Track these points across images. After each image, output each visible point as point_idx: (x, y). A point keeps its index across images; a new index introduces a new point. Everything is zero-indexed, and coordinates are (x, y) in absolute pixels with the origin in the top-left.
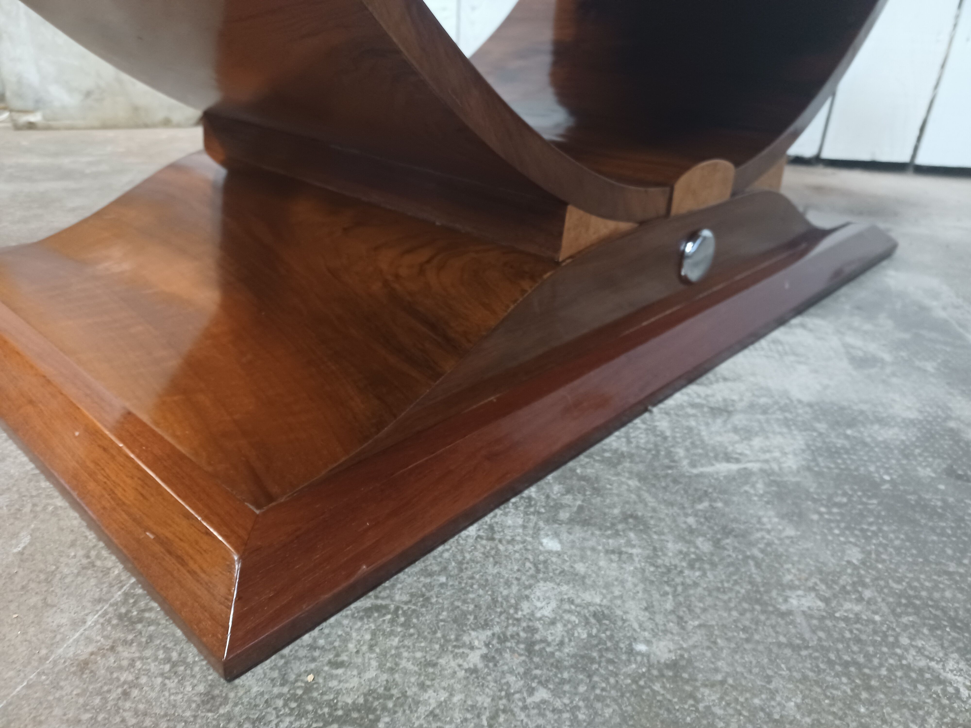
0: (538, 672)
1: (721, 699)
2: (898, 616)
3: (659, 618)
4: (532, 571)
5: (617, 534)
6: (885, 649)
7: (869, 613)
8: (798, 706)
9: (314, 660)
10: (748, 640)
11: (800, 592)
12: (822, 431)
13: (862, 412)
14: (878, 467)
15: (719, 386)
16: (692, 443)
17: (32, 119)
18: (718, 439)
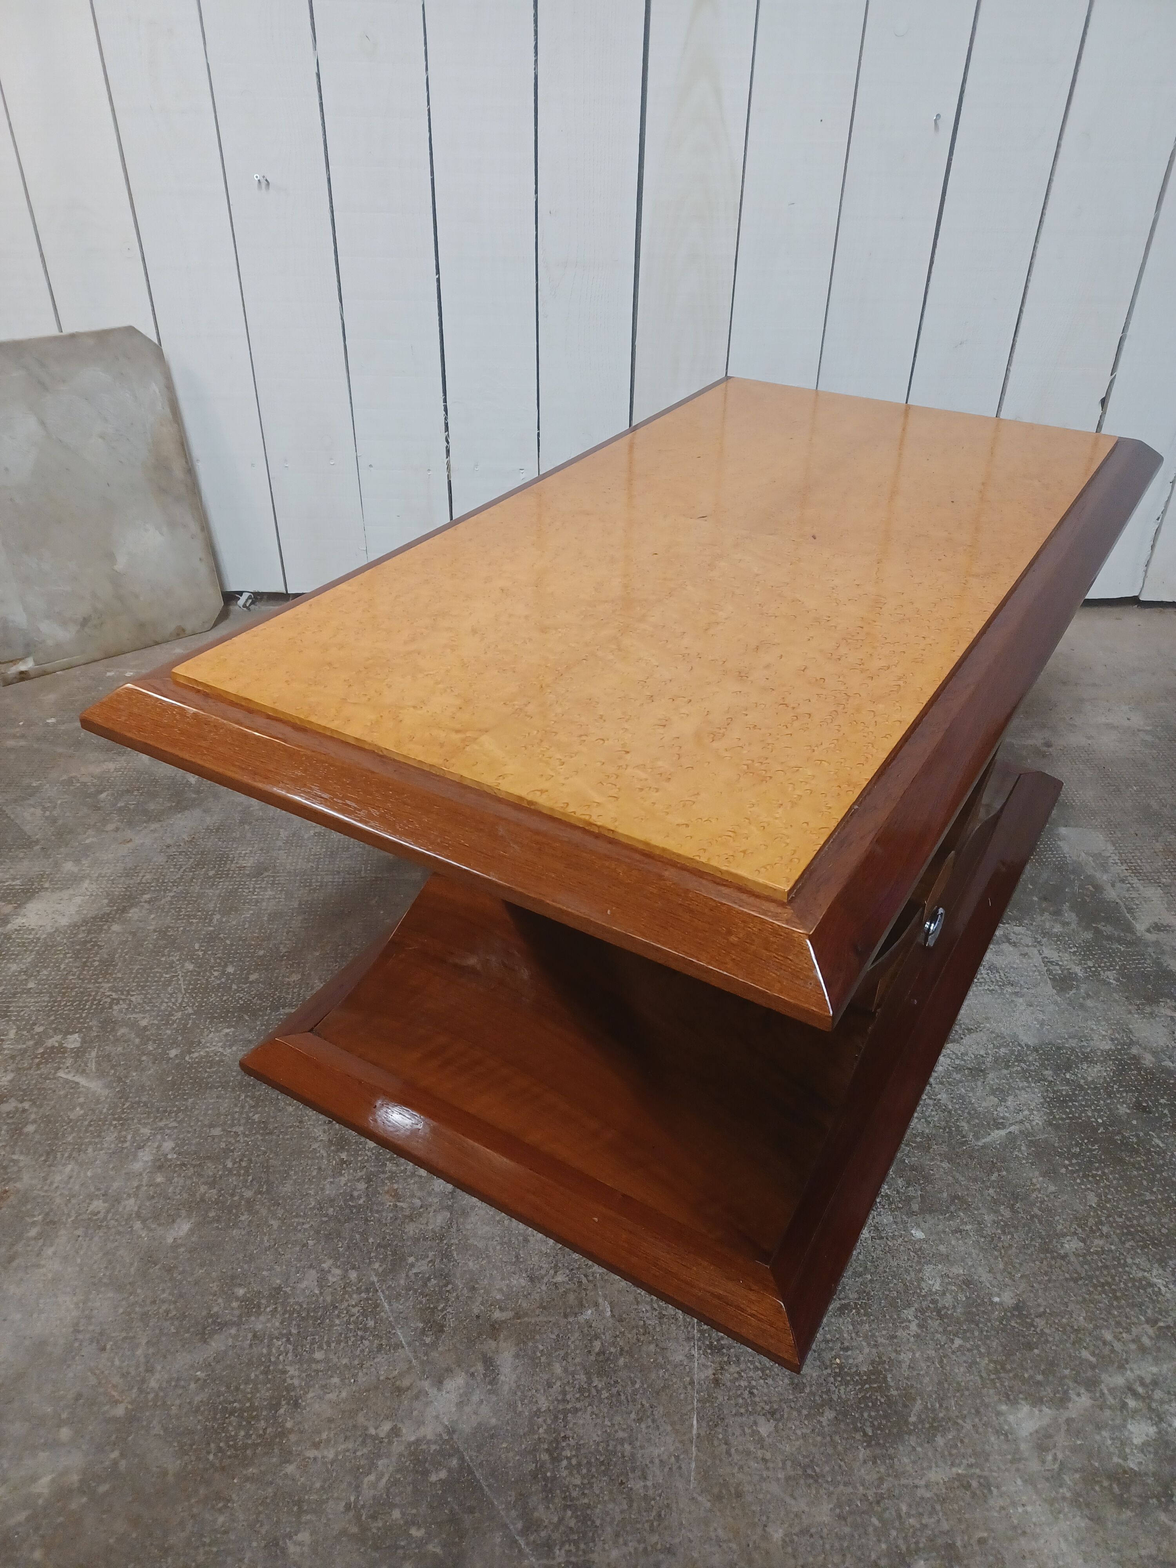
0: (949, 1328)
1: (1047, 1323)
2: (1123, 1243)
3: (999, 1276)
4: (916, 1259)
5: (952, 1217)
6: (1120, 1270)
7: (1108, 1245)
8: (1085, 1319)
9: (832, 1349)
10: (1049, 1281)
11: (1068, 1238)
12: (1050, 1079)
13: (1073, 1049)
14: (1093, 1111)
15: (967, 1040)
16: (969, 1113)
17: (22, 667)
18: (984, 1104)
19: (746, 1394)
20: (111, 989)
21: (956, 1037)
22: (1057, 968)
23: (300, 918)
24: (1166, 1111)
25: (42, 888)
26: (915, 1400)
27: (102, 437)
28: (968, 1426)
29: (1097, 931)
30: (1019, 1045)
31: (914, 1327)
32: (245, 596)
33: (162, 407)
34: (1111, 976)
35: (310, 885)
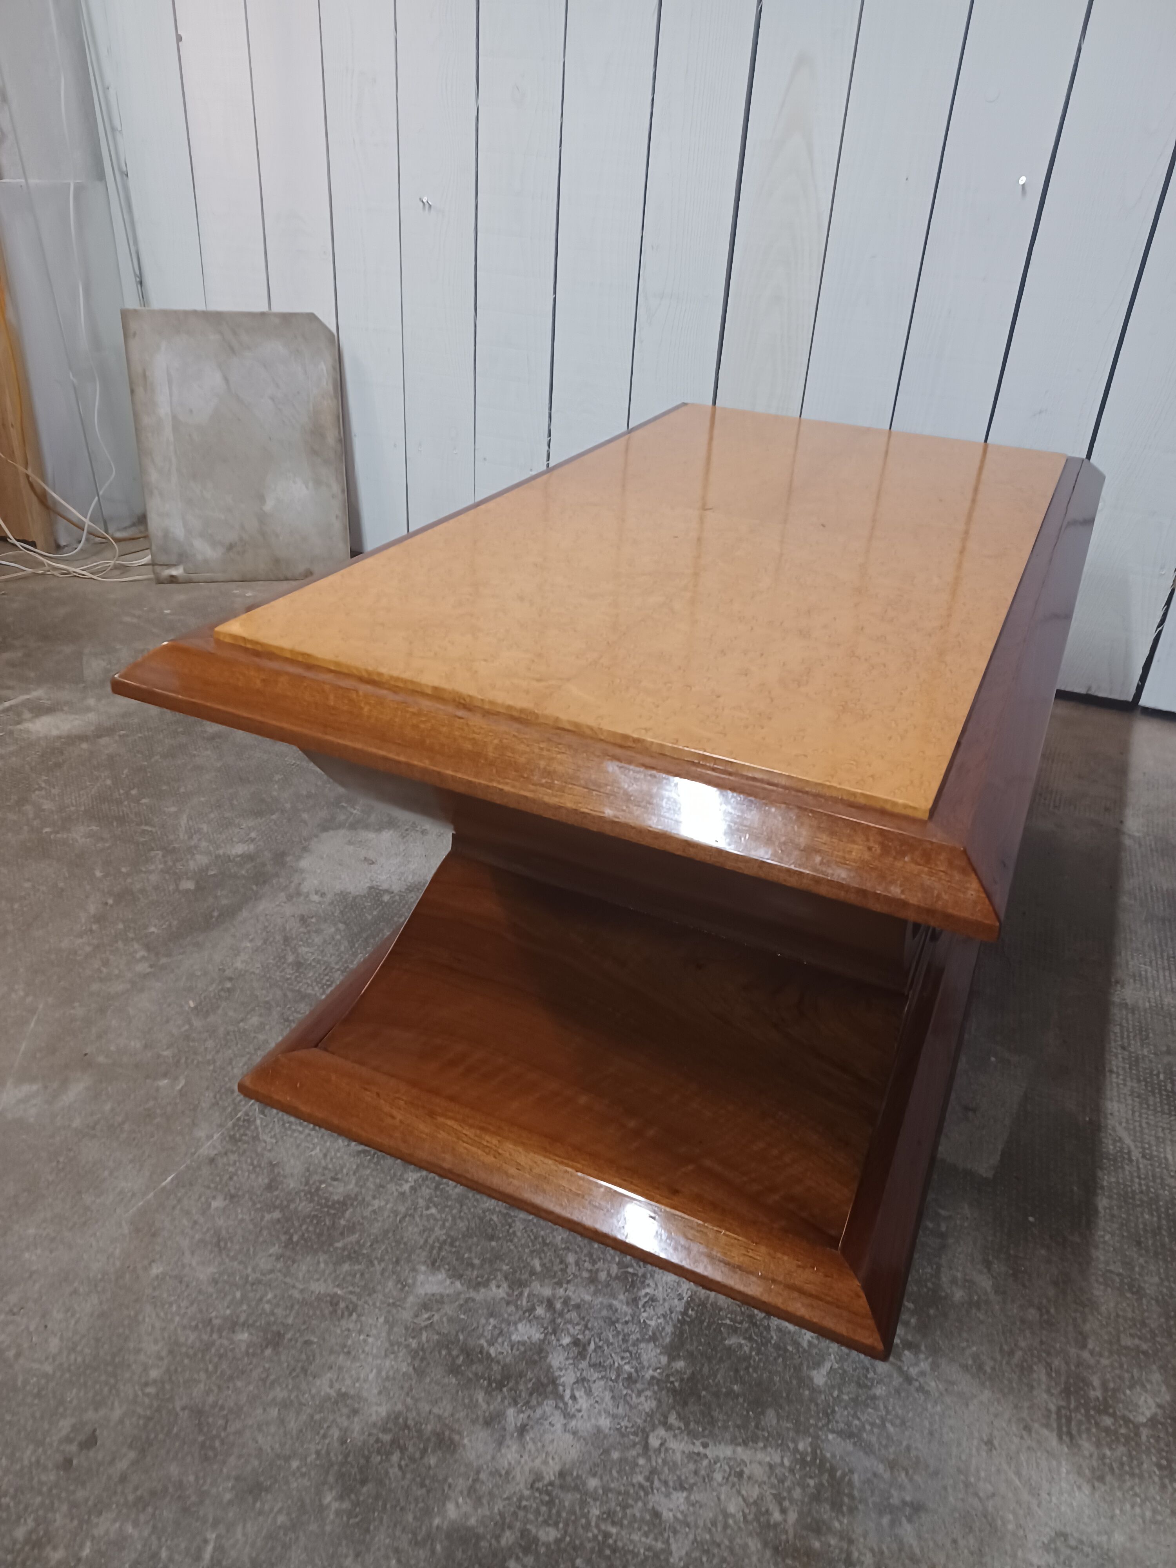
17: (174, 572)
19: (226, 1177)
20: (45, 781)
25: (62, 710)
26: (354, 1233)
27: (272, 399)
28: (378, 1268)
31: (406, 1187)
33: (327, 384)
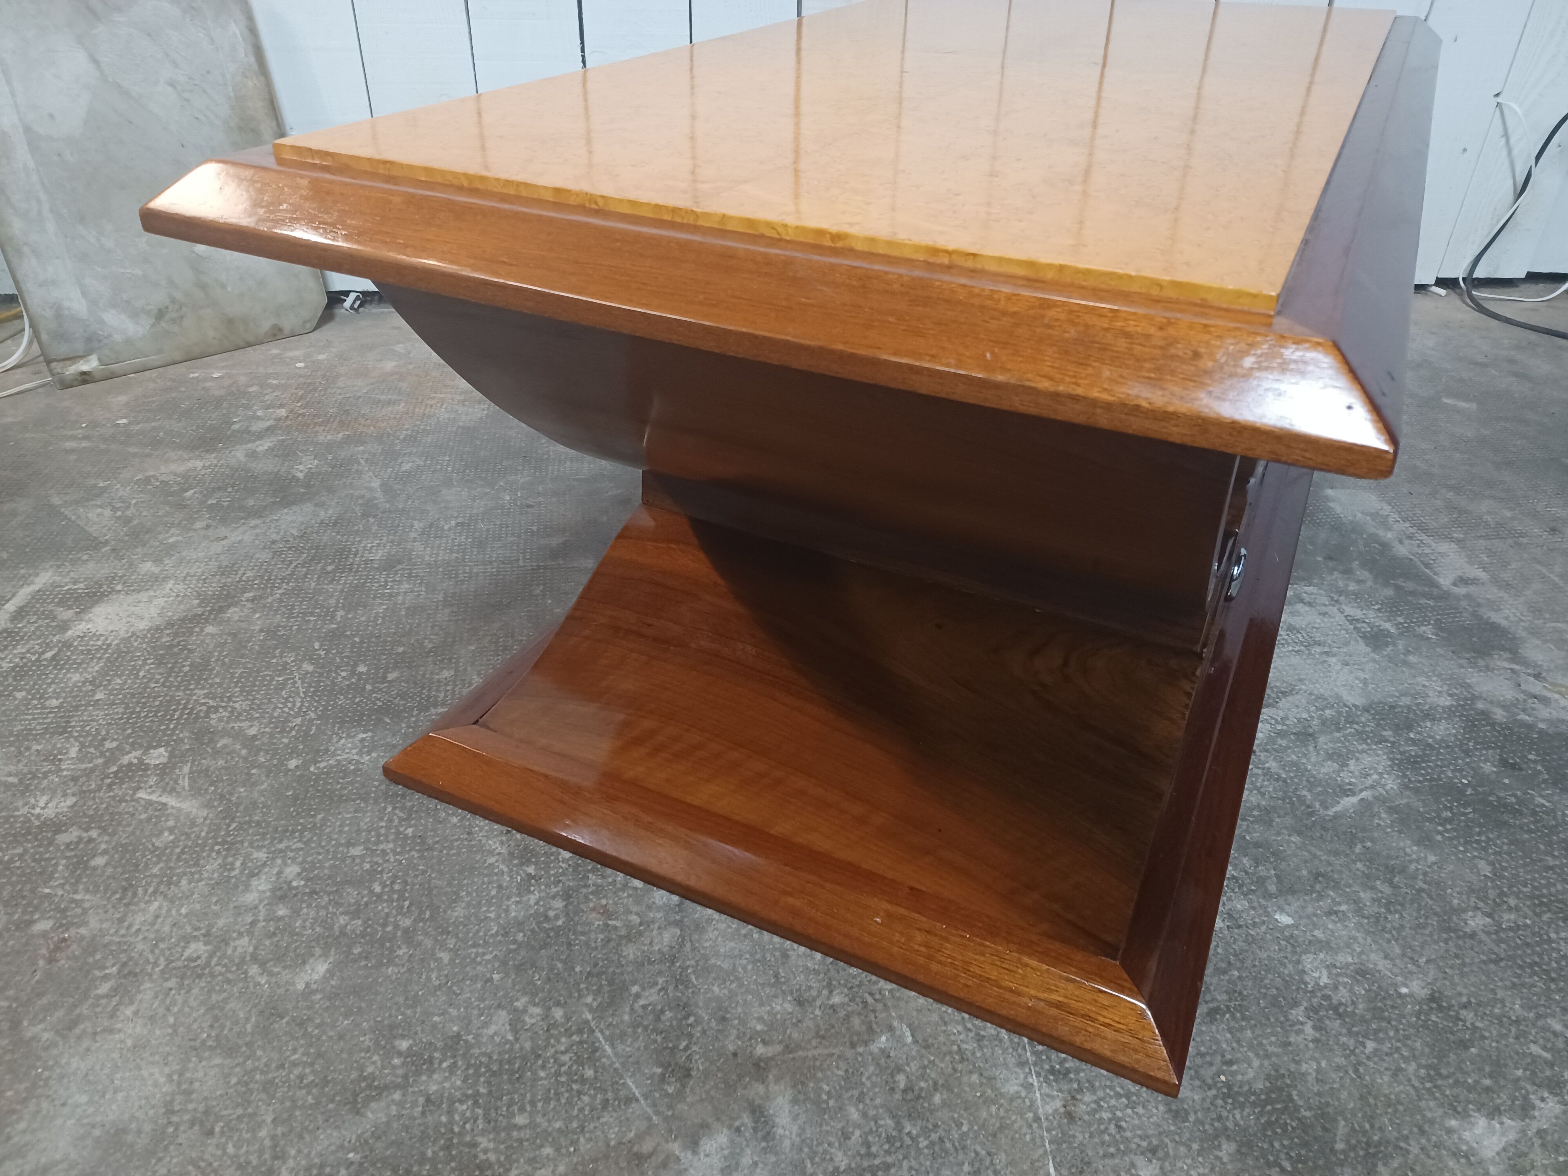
0: (1355, 1029)
1: (1476, 1015)
2: (1539, 915)
3: (1398, 962)
4: (1289, 948)
5: (1320, 897)
6: (1546, 947)
7: (1521, 919)
8: (1521, 1006)
9: (1211, 1064)
10: (1464, 964)
11: (1470, 913)
12: (1392, 739)
13: (1409, 708)
14: (1453, 771)
15: (1283, 703)
16: (1307, 781)
17: (83, 366)
18: (1323, 770)
19: (1112, 1129)
20: (206, 696)
21: (1270, 701)
22: (1364, 625)
23: (447, 611)
24: (1539, 768)
25: (113, 591)
26: (1335, 1120)
27: (172, 84)
28: (1415, 1150)
29: (1398, 588)
30: (1345, 705)
31: (1308, 1029)
32: (353, 296)
33: (244, 55)
34: (1427, 630)
35: (457, 577)
